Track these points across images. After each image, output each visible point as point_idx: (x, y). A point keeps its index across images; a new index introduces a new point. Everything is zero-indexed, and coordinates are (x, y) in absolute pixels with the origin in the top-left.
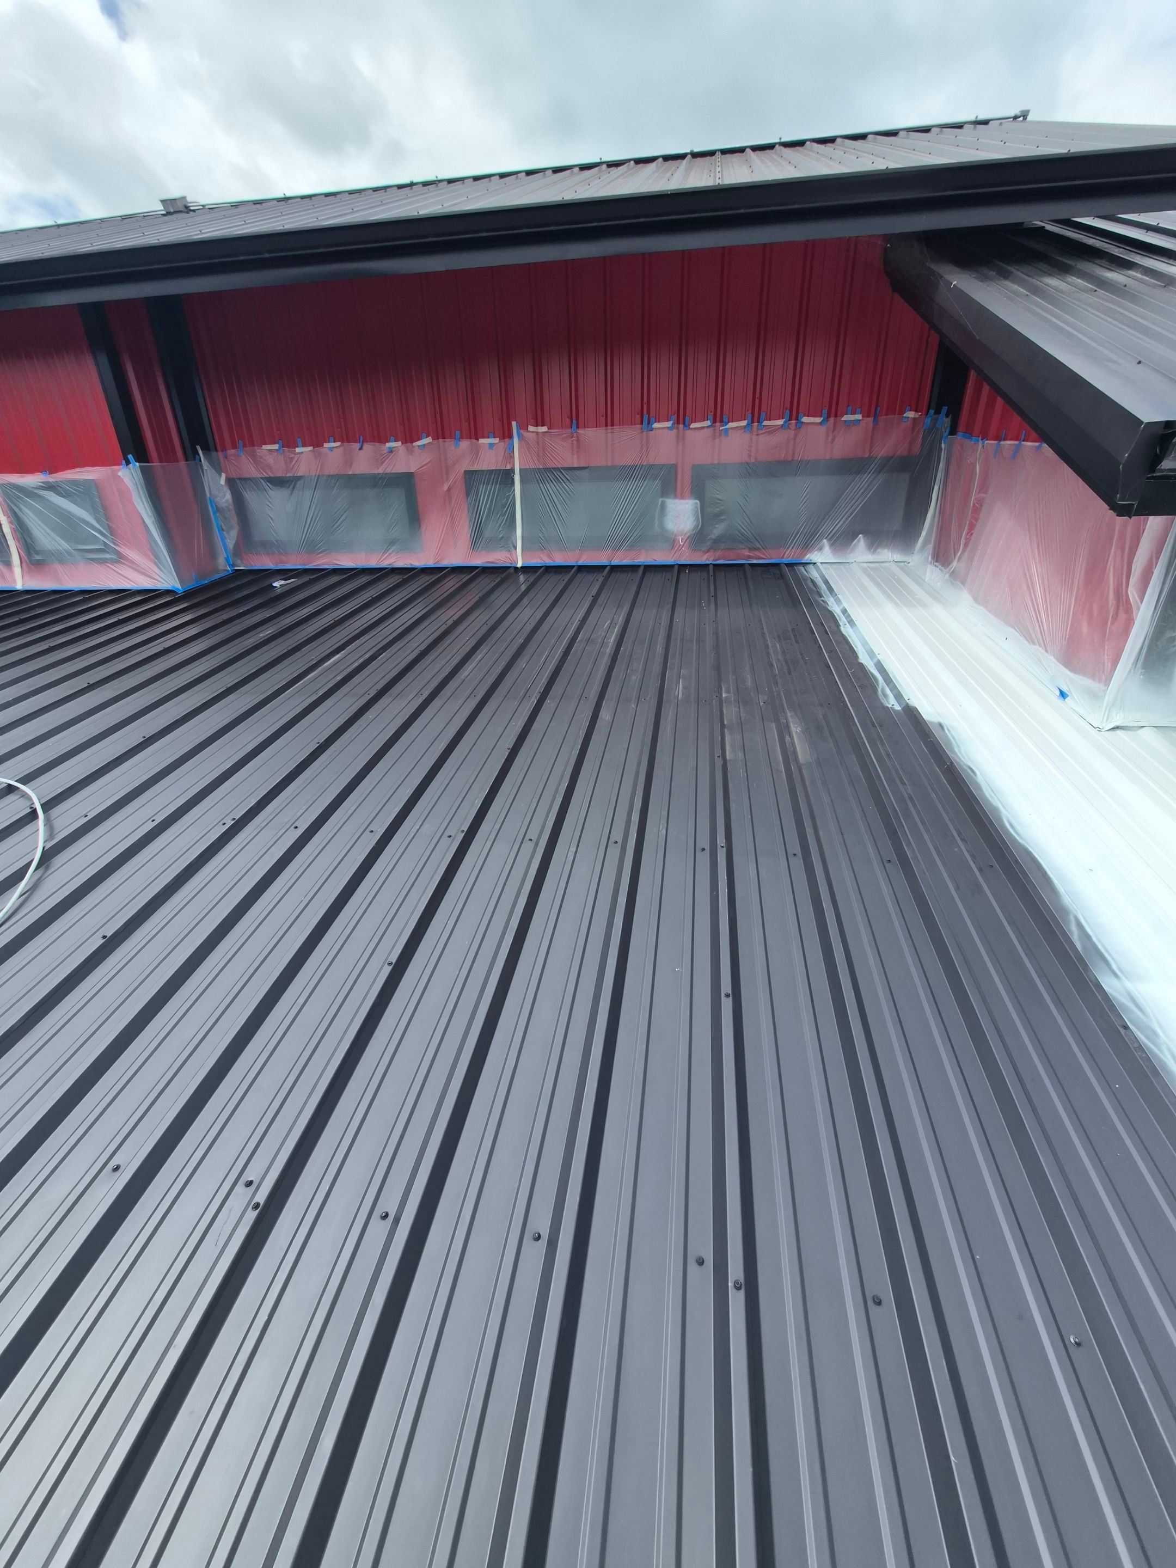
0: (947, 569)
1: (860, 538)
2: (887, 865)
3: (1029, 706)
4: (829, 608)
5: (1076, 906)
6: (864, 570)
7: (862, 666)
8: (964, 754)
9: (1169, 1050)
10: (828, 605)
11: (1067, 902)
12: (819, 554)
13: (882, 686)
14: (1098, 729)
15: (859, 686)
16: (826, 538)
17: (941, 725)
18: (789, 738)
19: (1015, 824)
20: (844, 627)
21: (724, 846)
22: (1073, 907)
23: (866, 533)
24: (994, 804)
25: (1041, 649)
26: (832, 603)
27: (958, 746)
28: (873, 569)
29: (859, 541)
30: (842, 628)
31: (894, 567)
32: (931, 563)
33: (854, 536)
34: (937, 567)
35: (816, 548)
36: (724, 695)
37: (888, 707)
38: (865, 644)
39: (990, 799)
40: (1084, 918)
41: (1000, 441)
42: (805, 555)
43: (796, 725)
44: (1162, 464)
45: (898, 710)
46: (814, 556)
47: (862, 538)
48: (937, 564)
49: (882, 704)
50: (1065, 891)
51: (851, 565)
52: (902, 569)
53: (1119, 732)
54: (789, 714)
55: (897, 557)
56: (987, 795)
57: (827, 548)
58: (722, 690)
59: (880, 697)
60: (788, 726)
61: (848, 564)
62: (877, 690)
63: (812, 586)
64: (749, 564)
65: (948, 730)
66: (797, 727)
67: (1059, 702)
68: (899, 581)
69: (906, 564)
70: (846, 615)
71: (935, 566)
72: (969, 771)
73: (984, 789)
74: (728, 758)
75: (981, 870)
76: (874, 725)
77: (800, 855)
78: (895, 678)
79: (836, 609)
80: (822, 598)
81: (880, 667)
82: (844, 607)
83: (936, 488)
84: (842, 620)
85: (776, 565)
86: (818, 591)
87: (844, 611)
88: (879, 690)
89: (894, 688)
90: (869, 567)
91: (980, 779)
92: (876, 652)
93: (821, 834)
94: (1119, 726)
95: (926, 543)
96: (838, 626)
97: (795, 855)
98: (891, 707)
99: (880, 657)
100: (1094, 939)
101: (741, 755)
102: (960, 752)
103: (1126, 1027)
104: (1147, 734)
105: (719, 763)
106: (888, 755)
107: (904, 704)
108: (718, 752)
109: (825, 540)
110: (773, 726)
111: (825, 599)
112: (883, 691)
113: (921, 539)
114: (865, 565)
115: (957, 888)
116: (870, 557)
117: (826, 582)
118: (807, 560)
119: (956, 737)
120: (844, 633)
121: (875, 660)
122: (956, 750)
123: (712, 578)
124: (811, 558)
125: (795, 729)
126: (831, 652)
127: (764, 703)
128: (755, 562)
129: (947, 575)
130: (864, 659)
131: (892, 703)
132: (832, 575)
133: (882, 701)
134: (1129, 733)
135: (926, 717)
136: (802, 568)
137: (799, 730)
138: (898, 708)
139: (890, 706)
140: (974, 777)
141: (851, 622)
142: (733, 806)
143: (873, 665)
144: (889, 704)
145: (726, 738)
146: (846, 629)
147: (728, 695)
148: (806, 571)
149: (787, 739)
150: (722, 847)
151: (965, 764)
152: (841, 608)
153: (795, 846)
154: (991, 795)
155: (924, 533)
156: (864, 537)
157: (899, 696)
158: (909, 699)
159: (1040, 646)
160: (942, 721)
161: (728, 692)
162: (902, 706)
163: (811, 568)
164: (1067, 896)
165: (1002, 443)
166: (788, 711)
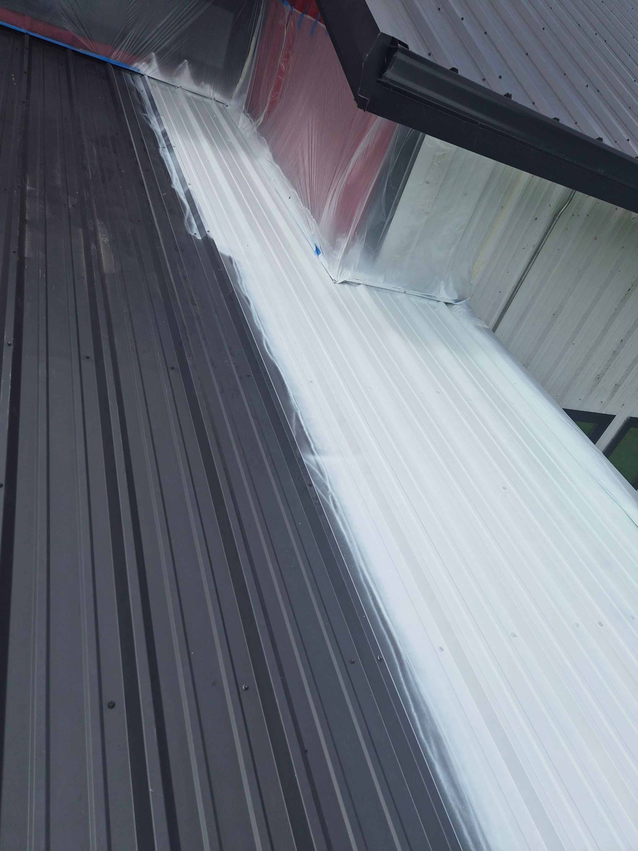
0: (256, 122)
1: (185, 63)
2: (171, 371)
3: (295, 256)
4: (150, 126)
5: (298, 406)
6: (188, 99)
7: (173, 192)
8: (244, 286)
9: (332, 497)
10: (150, 123)
11: (293, 404)
12: (147, 66)
13: (189, 215)
14: (334, 281)
15: (169, 211)
16: (154, 52)
17: (230, 259)
18: (95, 247)
19: (270, 345)
20: (162, 150)
21: (12, 343)
22: (296, 407)
23: (192, 61)
24: (259, 328)
25: (309, 211)
26: (154, 123)
27: (241, 278)
28: (197, 101)
29: (184, 66)
30: (160, 150)
31: (214, 107)
32: (244, 112)
33: (180, 60)
34: (249, 118)
35: (145, 59)
36: (28, 188)
37: (191, 235)
38: (179, 171)
39: (256, 324)
40: (301, 415)
41: (303, 13)
42: (133, 63)
43: (103, 235)
44: (386, 73)
45: (199, 239)
46: (142, 67)
47: (187, 64)
48: (248, 114)
49: (186, 231)
50: (293, 396)
51: (177, 90)
52: (221, 110)
53: (346, 286)
54: (98, 223)
55: (217, 96)
56: (255, 321)
57: (155, 64)
58: (26, 181)
59: (186, 225)
60: (95, 235)
61: (174, 88)
62: (184, 217)
63: (137, 98)
64: (72, 50)
65: (236, 264)
66: (106, 237)
67: (314, 256)
68: (216, 120)
69: (225, 106)
70: (166, 138)
71: (247, 116)
72: (246, 301)
73: (253, 315)
74: (26, 255)
75: (241, 379)
76: (176, 249)
77: (93, 358)
78: (201, 211)
79: (158, 130)
80: (146, 114)
81: (189, 195)
82: (165, 129)
83: (254, 39)
84: (162, 143)
85: (104, 63)
86: (142, 105)
87: (165, 134)
88: (186, 218)
89: (198, 219)
90: (193, 98)
91: (252, 307)
92: (188, 182)
93: (116, 340)
94: (346, 281)
95: (241, 92)
96: (157, 147)
97: (88, 358)
98: (193, 236)
99: (190, 187)
100: (305, 429)
101: (42, 255)
102: (241, 284)
103: (311, 485)
104: (361, 289)
105: (14, 258)
106: (185, 278)
107: (204, 235)
108: (14, 247)
109: (153, 54)
110: (80, 231)
111: (149, 115)
112: (189, 219)
113: (239, 86)
114: (190, 94)
115: (222, 392)
116: (195, 88)
117: (151, 99)
118: (135, 68)
119: (240, 272)
120: (162, 155)
121: (186, 189)
122: (239, 282)
123: (26, 52)
124: (139, 68)
125: (102, 239)
126: (147, 171)
127: (73, 206)
128: (80, 50)
129: (255, 129)
130: (176, 185)
131: (195, 231)
132: (157, 92)
133: (187, 228)
134: (352, 287)
135: (219, 249)
136: (129, 76)
137: (106, 240)
138: (199, 238)
139: (193, 234)
140: (248, 306)
141: (170, 147)
142: (27, 306)
143: (183, 193)
144: (192, 232)
145: (27, 235)
146: (165, 154)
147: (33, 189)
148: (133, 79)
149: (93, 247)
150: (9, 345)
151: (243, 294)
152: (162, 129)
153: (89, 350)
154: (257, 322)
155: (241, 81)
156: (189, 64)
157: (201, 227)
158: (208, 231)
159: (309, 209)
160: (232, 256)
161: (33, 185)
162: (203, 237)
163: (138, 78)
164: (294, 399)
165: (304, 16)
166: (97, 220)
